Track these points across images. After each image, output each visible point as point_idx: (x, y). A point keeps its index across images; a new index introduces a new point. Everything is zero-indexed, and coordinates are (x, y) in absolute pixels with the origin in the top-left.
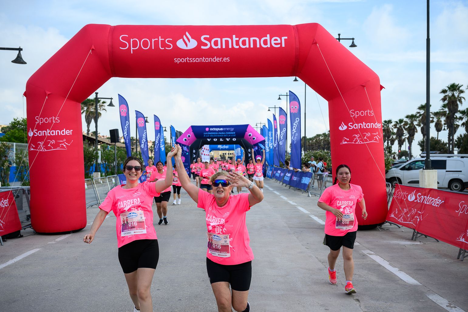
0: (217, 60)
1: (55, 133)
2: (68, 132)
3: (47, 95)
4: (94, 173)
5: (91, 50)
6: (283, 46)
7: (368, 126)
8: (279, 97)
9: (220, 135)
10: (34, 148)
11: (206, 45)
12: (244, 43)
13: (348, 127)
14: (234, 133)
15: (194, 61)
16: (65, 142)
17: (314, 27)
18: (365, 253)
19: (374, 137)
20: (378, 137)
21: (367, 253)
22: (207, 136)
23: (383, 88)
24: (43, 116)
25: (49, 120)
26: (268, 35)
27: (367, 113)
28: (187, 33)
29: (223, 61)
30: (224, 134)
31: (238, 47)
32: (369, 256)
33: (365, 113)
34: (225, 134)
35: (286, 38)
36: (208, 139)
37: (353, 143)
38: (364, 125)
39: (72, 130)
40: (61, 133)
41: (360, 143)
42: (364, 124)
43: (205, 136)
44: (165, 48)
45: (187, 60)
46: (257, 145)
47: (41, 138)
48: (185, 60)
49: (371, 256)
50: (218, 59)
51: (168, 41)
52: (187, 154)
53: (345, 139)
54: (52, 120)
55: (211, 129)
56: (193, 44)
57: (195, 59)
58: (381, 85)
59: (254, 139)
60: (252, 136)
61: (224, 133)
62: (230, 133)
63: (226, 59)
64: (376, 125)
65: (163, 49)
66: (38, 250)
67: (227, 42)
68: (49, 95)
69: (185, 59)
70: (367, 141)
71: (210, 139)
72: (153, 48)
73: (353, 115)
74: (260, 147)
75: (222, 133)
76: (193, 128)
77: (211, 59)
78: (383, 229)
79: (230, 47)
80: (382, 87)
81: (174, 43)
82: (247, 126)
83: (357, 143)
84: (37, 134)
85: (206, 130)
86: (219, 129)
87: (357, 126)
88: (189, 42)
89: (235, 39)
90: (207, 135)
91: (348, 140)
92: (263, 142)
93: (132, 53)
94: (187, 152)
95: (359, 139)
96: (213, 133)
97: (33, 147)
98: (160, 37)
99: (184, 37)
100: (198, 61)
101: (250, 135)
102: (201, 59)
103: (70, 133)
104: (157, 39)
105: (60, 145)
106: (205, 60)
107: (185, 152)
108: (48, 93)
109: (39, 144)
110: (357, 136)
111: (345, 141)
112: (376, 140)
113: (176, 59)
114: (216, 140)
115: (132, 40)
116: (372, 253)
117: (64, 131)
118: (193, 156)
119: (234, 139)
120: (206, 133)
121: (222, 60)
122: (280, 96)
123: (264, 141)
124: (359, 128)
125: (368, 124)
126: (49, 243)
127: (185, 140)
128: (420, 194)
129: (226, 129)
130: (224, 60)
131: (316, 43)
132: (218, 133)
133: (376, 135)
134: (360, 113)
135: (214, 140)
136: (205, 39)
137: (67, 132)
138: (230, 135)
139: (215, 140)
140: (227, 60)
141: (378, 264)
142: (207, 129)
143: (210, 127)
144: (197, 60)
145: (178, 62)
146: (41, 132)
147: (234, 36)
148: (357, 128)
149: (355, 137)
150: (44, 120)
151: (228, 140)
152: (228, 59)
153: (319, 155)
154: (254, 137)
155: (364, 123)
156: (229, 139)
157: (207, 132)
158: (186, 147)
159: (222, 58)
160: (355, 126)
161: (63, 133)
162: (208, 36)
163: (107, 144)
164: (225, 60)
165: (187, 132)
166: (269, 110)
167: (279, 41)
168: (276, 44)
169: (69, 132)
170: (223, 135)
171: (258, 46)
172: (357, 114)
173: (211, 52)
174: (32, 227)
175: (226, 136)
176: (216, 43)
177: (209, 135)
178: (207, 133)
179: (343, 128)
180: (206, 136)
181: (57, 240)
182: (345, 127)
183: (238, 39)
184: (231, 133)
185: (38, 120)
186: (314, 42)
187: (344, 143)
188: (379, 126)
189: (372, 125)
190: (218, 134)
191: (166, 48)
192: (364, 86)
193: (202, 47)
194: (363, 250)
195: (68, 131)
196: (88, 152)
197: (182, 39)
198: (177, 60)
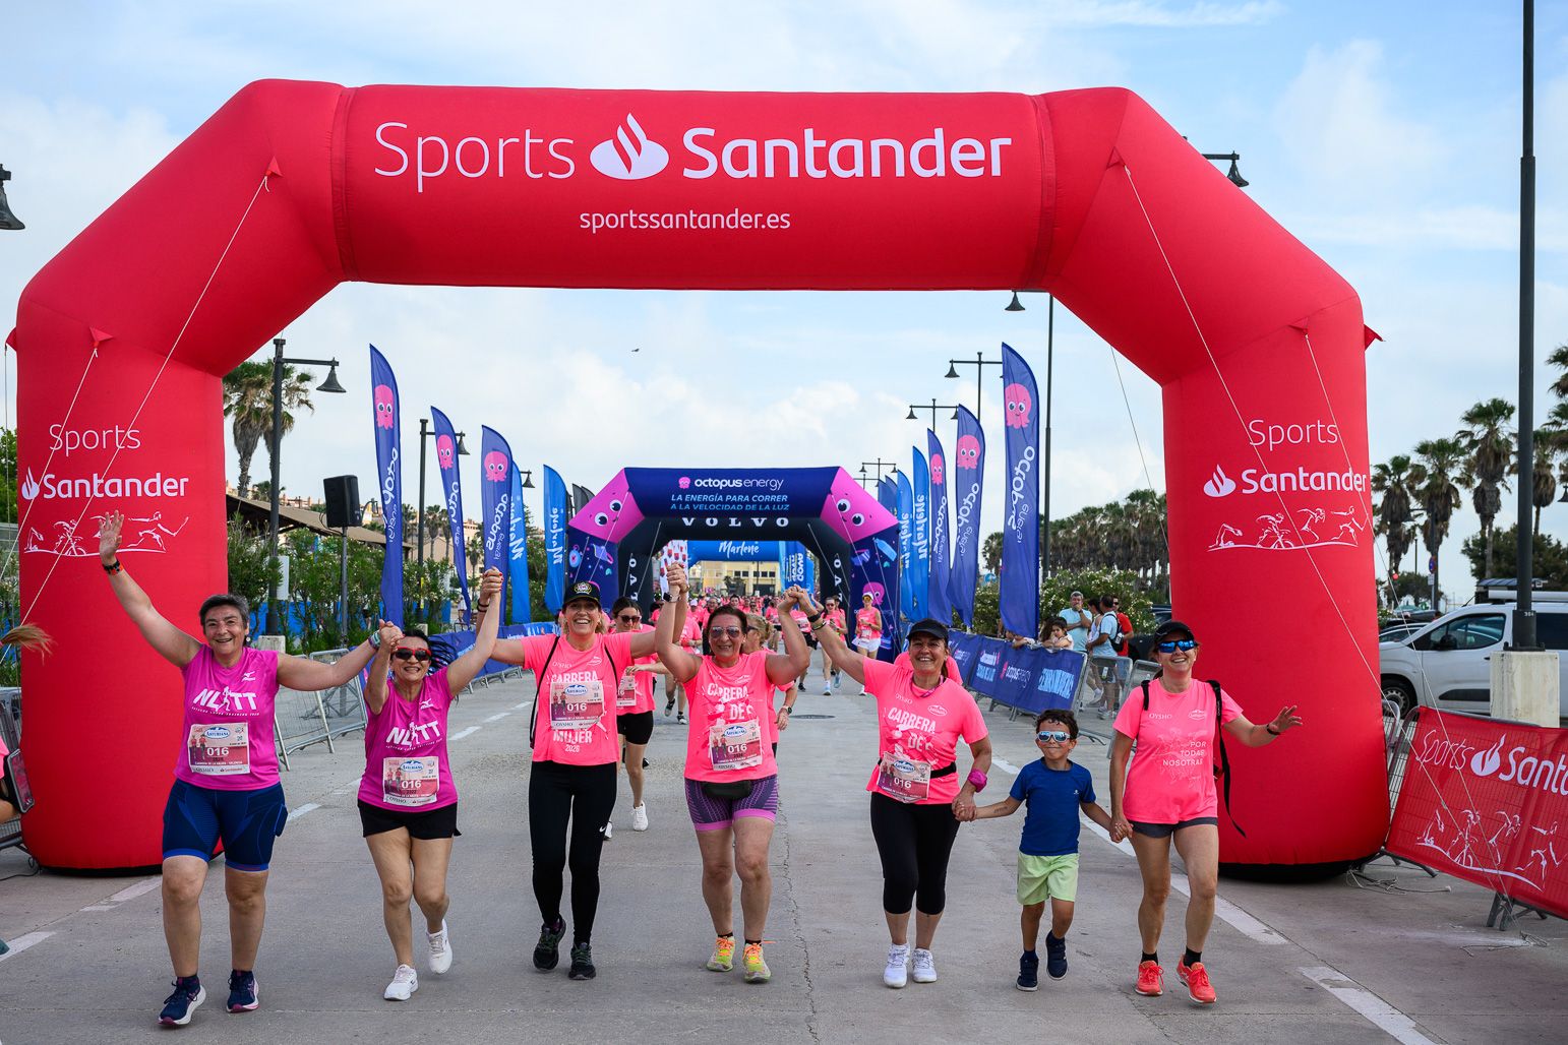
0: (742, 220)
1: (122, 487)
2: (170, 487)
3: (96, 344)
4: (261, 637)
5: (266, 178)
6: (996, 171)
7: (1317, 481)
8: (952, 368)
9: (730, 503)
10: (40, 545)
11: (702, 164)
12: (846, 157)
13: (1241, 485)
14: (785, 498)
15: (656, 224)
16: (159, 525)
17: (1113, 103)
18: (1315, 980)
19: (1341, 527)
20: (1353, 526)
21: (1322, 981)
22: (683, 506)
23: (1376, 340)
24: (77, 424)
25: (101, 439)
26: (939, 132)
27: (1314, 431)
28: (631, 121)
29: (763, 227)
30: (746, 502)
31: (822, 174)
32: (1331, 990)
33: (1305, 432)
34: (751, 503)
35: (1007, 141)
36: (685, 520)
37: (1259, 546)
38: (1300, 479)
39: (186, 480)
40: (143, 488)
41: (1284, 548)
42: (1302, 474)
43: (674, 506)
44: (546, 175)
45: (627, 219)
46: (867, 543)
47: (69, 508)
48: (620, 221)
49: (1337, 992)
50: (746, 218)
51: (557, 148)
52: (608, 571)
53: (1228, 532)
54: (111, 437)
55: (700, 483)
56: (651, 160)
57: (659, 219)
58: (1365, 326)
59: (857, 520)
60: (852, 511)
61: (747, 498)
62: (767, 498)
63: (777, 220)
64: (1347, 479)
65: (540, 175)
66: (41, 936)
67: (781, 155)
68: (102, 343)
69: (622, 216)
70: (1313, 540)
71: (692, 519)
72: (501, 174)
73: (1257, 438)
74: (881, 552)
75: (741, 498)
76: (634, 477)
77: (718, 219)
78: (1371, 881)
79: (794, 172)
80: (1370, 336)
81: (581, 154)
82: (833, 471)
83: (1272, 547)
84: (55, 492)
85: (681, 486)
86: (728, 483)
87: (1274, 482)
88: (639, 150)
89: (811, 143)
90: (684, 503)
91: (1240, 533)
92: (891, 534)
93: (420, 190)
94: (606, 565)
95: (1280, 533)
96: (705, 498)
97: (36, 542)
98: (528, 132)
99: (621, 134)
100: (671, 226)
101: (843, 507)
102: (682, 219)
103: (178, 490)
104: (517, 140)
105: (141, 534)
106: (695, 219)
107: (601, 567)
108: (101, 336)
109: (61, 530)
110: (1273, 519)
111: (1229, 537)
112: (1347, 537)
113: (584, 217)
114: (715, 521)
115: (420, 142)
116: (1344, 978)
117: (158, 480)
118: (629, 578)
119: (782, 522)
120: (680, 497)
121: (762, 221)
122: (954, 365)
123: (896, 530)
124: (1283, 489)
125: (1314, 475)
126: (87, 909)
127: (603, 520)
128: (1522, 749)
129: (755, 483)
130: (769, 221)
131: (1120, 164)
132: (724, 498)
133: (1347, 519)
134: (1286, 434)
135: (708, 521)
136: (698, 140)
137: (166, 487)
138: (767, 507)
139: (712, 522)
140: (781, 223)
141: (1370, 1025)
142: (684, 482)
143: (694, 474)
144: (667, 221)
145: (595, 227)
146: (69, 482)
147: (809, 133)
148: (1275, 489)
149: (1266, 524)
150: (81, 440)
151: (758, 522)
152: (785, 218)
153: (1098, 586)
154: (857, 515)
155: (1301, 469)
156: (763, 520)
157: (684, 492)
158: (603, 548)
159: (761, 215)
160: (1268, 483)
161: (153, 487)
162: (710, 132)
163: (313, 529)
164: (772, 224)
165: (610, 490)
166: (911, 416)
167: (980, 155)
168: (966, 164)
169: (175, 487)
170: (744, 504)
171: (900, 172)
172: (1277, 435)
173: (720, 195)
174: (22, 845)
175: (754, 507)
176: (740, 158)
177: (692, 503)
178: (684, 497)
179: (1219, 487)
180: (678, 506)
181: (116, 898)
182: (1228, 487)
183: (822, 144)
184: (773, 498)
185: (59, 438)
186: (1115, 159)
187: (1223, 546)
188: (1360, 483)
189: (1334, 478)
190: (724, 503)
191: (551, 174)
192: (1302, 331)
193: (688, 173)
194: (1303, 965)
195: (171, 484)
196: (244, 561)
197: (611, 141)
198: (590, 219)
